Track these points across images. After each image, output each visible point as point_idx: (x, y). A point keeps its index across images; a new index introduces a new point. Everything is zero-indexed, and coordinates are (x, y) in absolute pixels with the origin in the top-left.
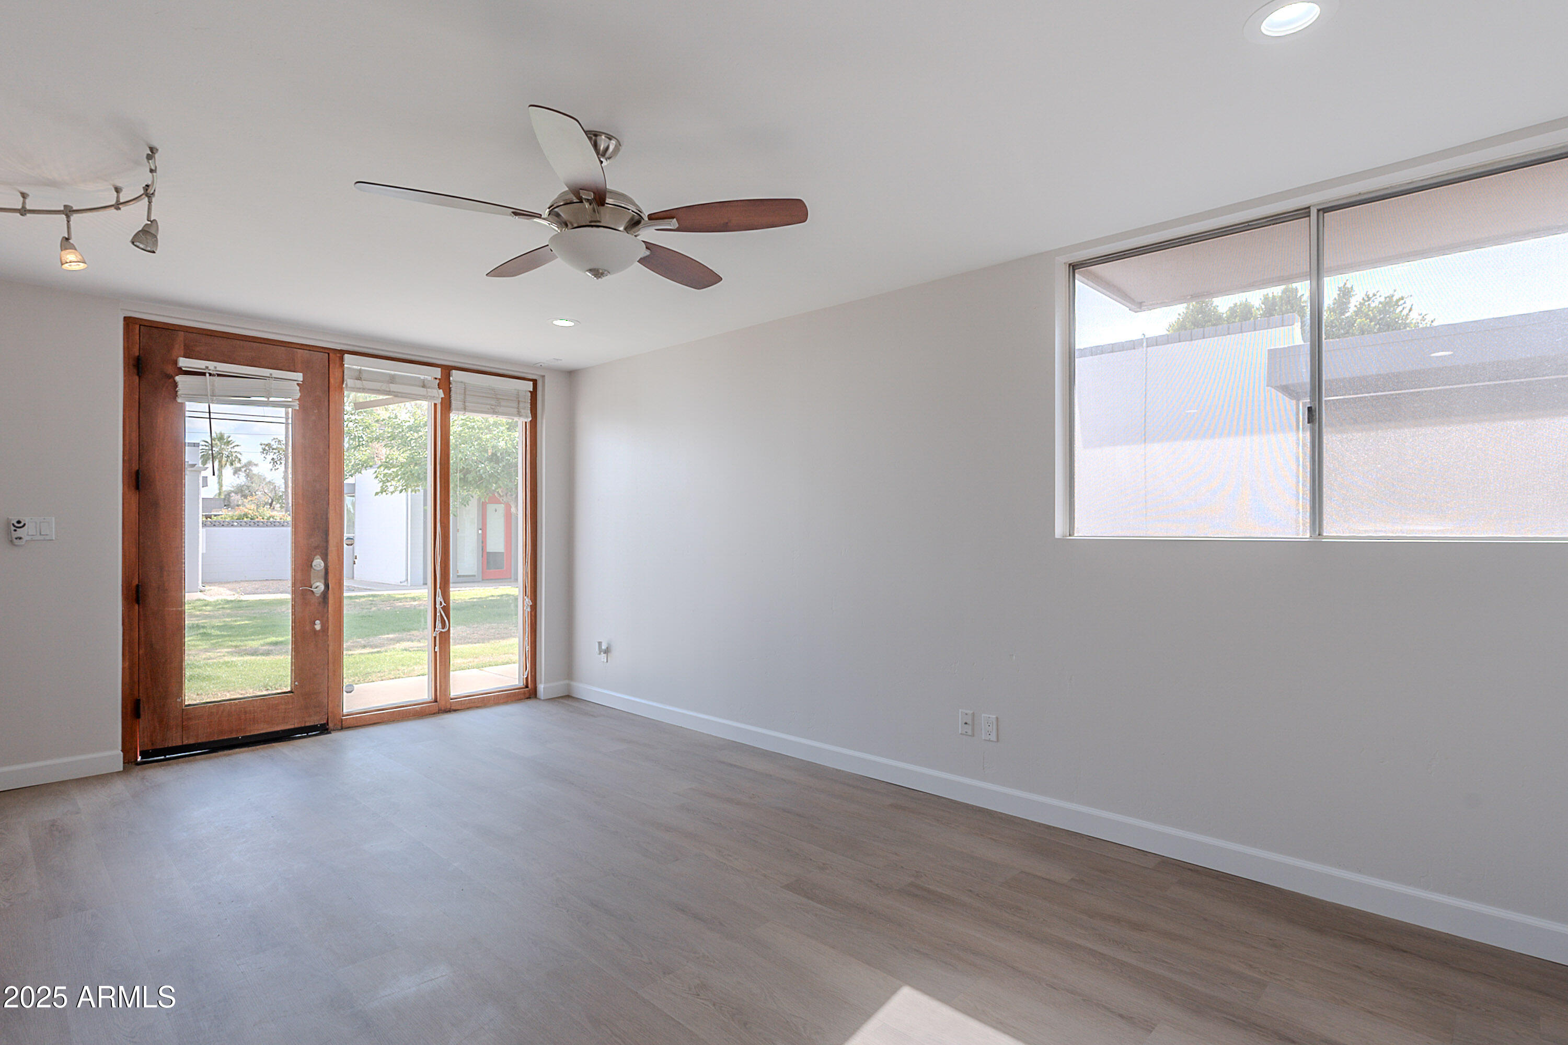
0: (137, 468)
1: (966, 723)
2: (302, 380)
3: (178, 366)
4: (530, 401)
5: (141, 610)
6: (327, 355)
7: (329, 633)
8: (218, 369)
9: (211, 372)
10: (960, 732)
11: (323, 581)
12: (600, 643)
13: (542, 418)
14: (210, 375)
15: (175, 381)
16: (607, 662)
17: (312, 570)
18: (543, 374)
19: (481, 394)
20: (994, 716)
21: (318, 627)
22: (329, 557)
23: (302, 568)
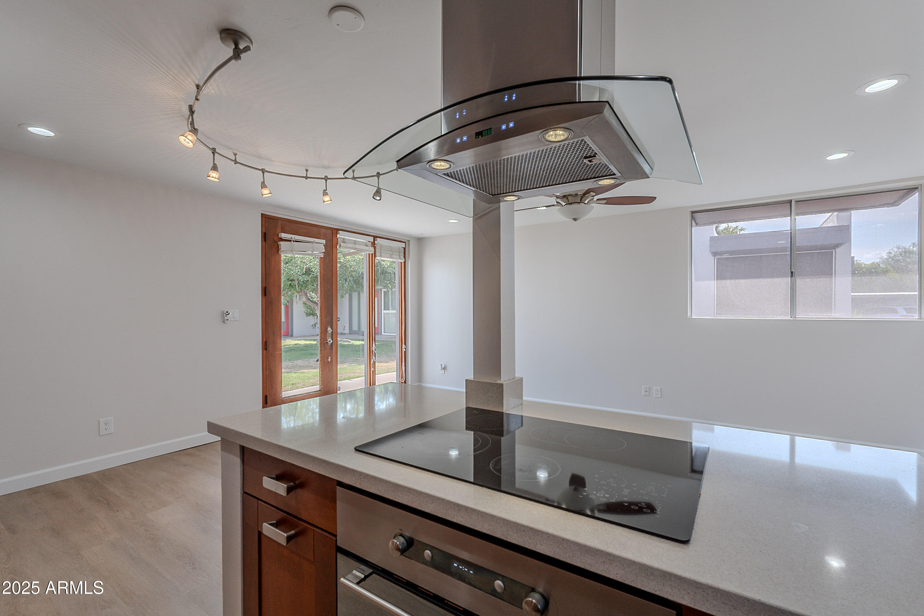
0: (265, 286)
1: (646, 391)
2: (325, 243)
3: (279, 237)
4: (403, 252)
5: (267, 353)
6: (331, 231)
7: (333, 363)
8: (295, 238)
9: (293, 240)
10: (643, 395)
11: (331, 338)
12: (441, 365)
13: (408, 261)
14: (293, 241)
15: (278, 244)
16: (444, 373)
17: (327, 333)
18: (409, 239)
19: (387, 249)
20: (660, 388)
21: (329, 360)
22: (333, 327)
23: (324, 332)
